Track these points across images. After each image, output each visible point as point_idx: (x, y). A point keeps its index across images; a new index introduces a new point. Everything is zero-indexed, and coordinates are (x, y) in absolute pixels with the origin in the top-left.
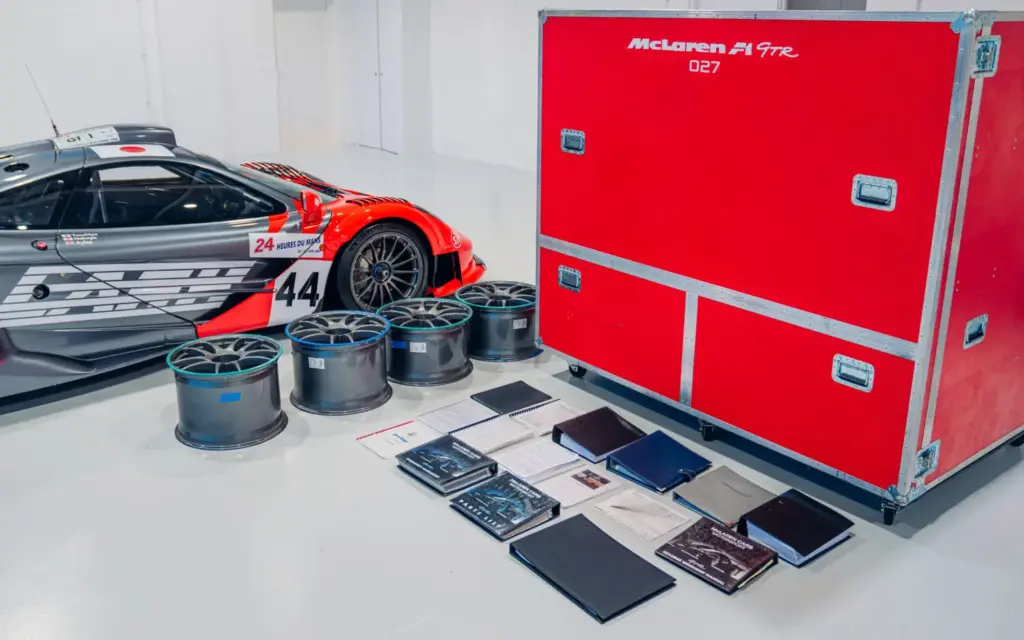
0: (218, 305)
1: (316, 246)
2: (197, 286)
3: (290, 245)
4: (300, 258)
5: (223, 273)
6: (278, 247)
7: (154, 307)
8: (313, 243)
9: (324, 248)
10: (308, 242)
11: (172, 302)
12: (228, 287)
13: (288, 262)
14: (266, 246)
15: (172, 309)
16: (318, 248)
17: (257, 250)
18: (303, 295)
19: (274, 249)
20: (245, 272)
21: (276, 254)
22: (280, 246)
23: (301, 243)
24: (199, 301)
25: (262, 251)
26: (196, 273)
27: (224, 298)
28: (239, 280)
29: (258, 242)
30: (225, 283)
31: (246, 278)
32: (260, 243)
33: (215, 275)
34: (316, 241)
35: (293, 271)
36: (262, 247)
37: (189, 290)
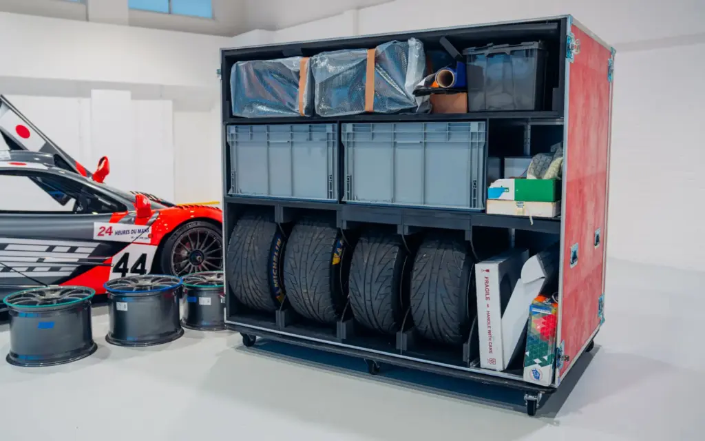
0: (68, 274)
1: (146, 235)
2: (49, 257)
3: (125, 232)
4: (132, 243)
5: (72, 250)
6: (116, 233)
7: (16, 271)
8: (143, 232)
9: (151, 236)
10: (139, 231)
11: (31, 269)
12: (76, 260)
13: (125, 244)
14: (106, 232)
15: (30, 274)
16: (147, 236)
17: (99, 235)
18: (134, 270)
19: (113, 234)
20: (91, 250)
21: (114, 238)
22: (118, 233)
23: (134, 232)
24: (52, 269)
25: (103, 235)
26: (51, 249)
27: (73, 269)
28: (86, 256)
29: (101, 228)
30: (74, 258)
31: (91, 255)
32: (102, 229)
33: (66, 251)
34: (146, 231)
35: (127, 252)
36: (104, 233)
37: (45, 261)
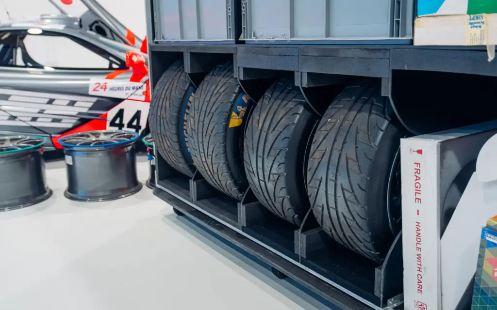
0: (70, 126)
1: (140, 92)
2: (50, 109)
3: (119, 89)
4: (127, 99)
5: (72, 103)
6: (111, 89)
7: (21, 120)
8: (137, 89)
9: (146, 93)
10: (133, 88)
11: (34, 119)
12: (75, 113)
13: (120, 101)
14: (101, 88)
15: (34, 124)
16: (142, 94)
17: (94, 90)
18: (130, 125)
19: (108, 90)
20: (90, 105)
21: (109, 94)
22: (112, 89)
23: (128, 88)
24: (54, 121)
25: (98, 91)
26: (51, 102)
27: (74, 121)
28: (85, 110)
29: (96, 84)
30: (73, 111)
31: (91, 109)
32: (98, 85)
33: (66, 104)
34: (140, 88)
35: (122, 108)
36: (99, 88)
37: (45, 112)
